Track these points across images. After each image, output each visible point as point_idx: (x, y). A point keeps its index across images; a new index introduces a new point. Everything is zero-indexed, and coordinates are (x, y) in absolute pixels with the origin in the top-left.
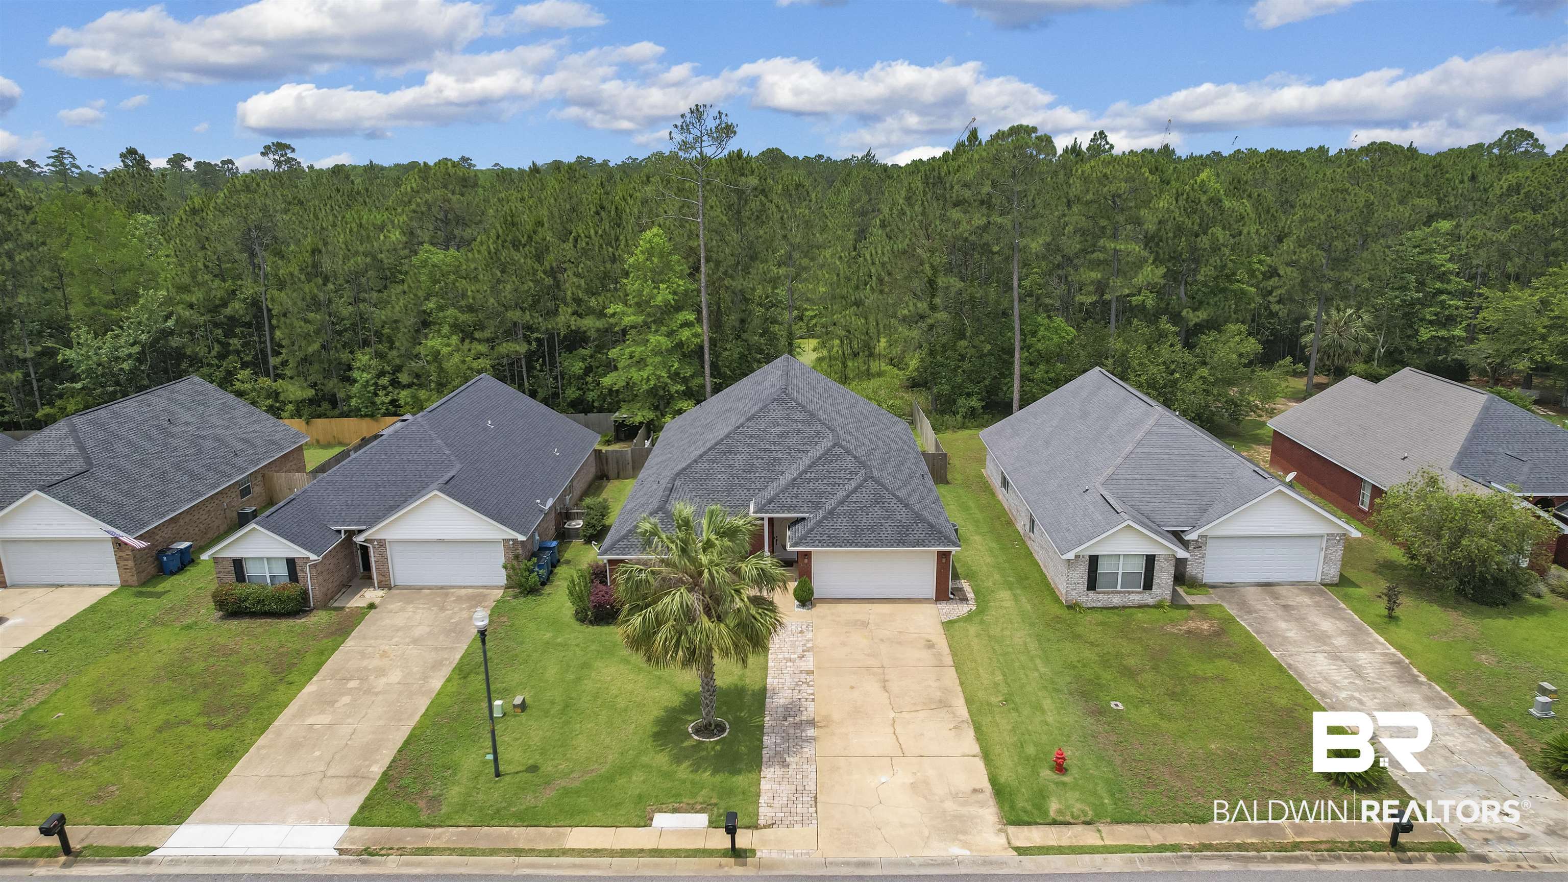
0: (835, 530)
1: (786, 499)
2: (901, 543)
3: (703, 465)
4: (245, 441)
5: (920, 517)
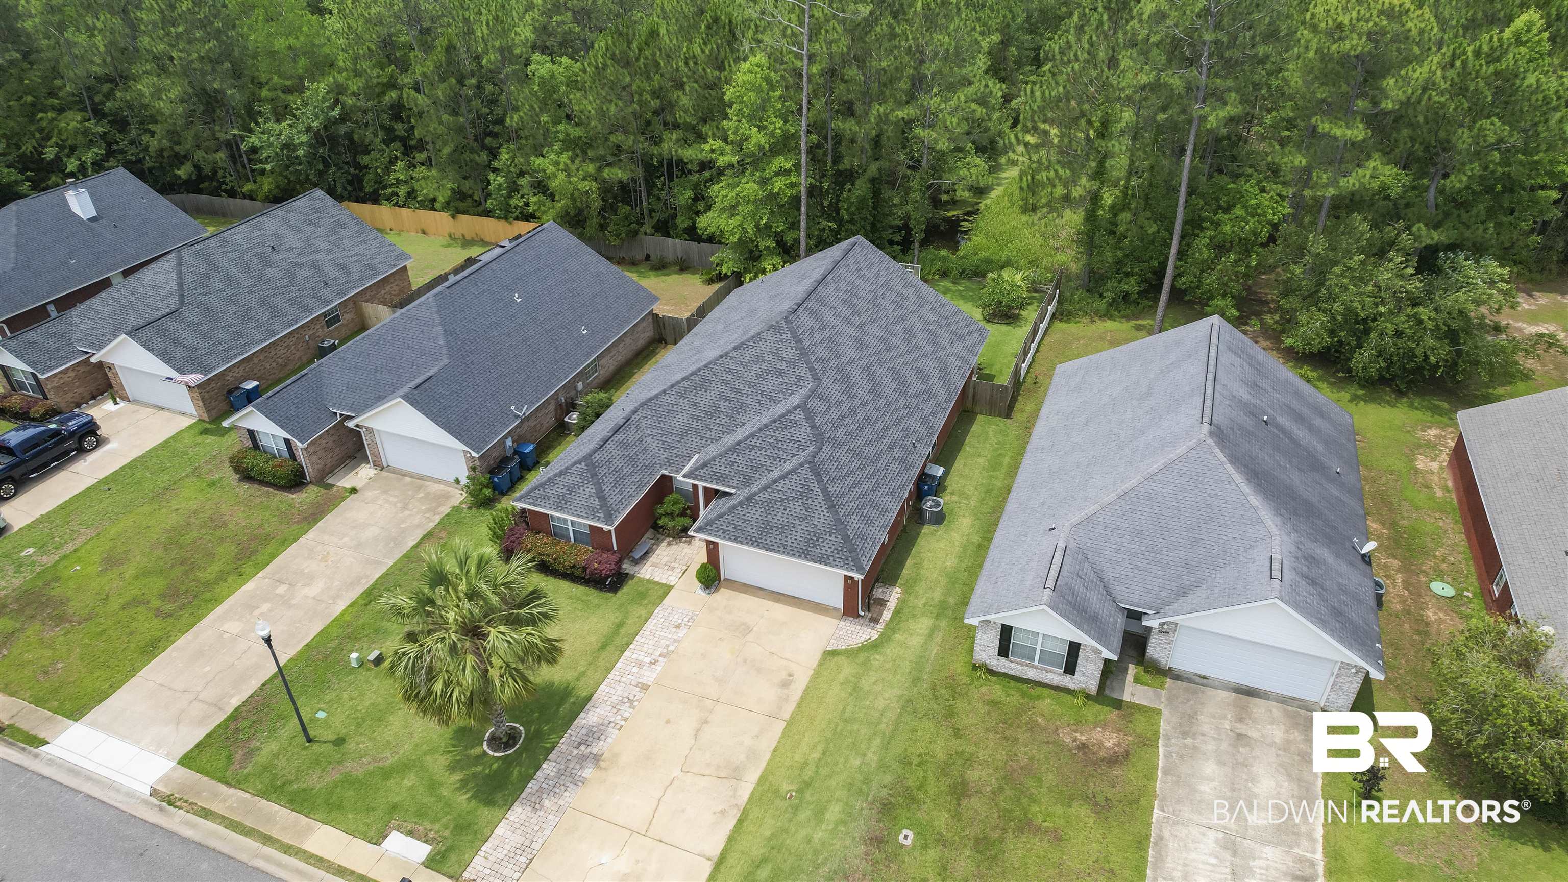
0: (745, 520)
1: (720, 467)
2: (805, 554)
3: (670, 399)
4: (342, 267)
5: (840, 525)
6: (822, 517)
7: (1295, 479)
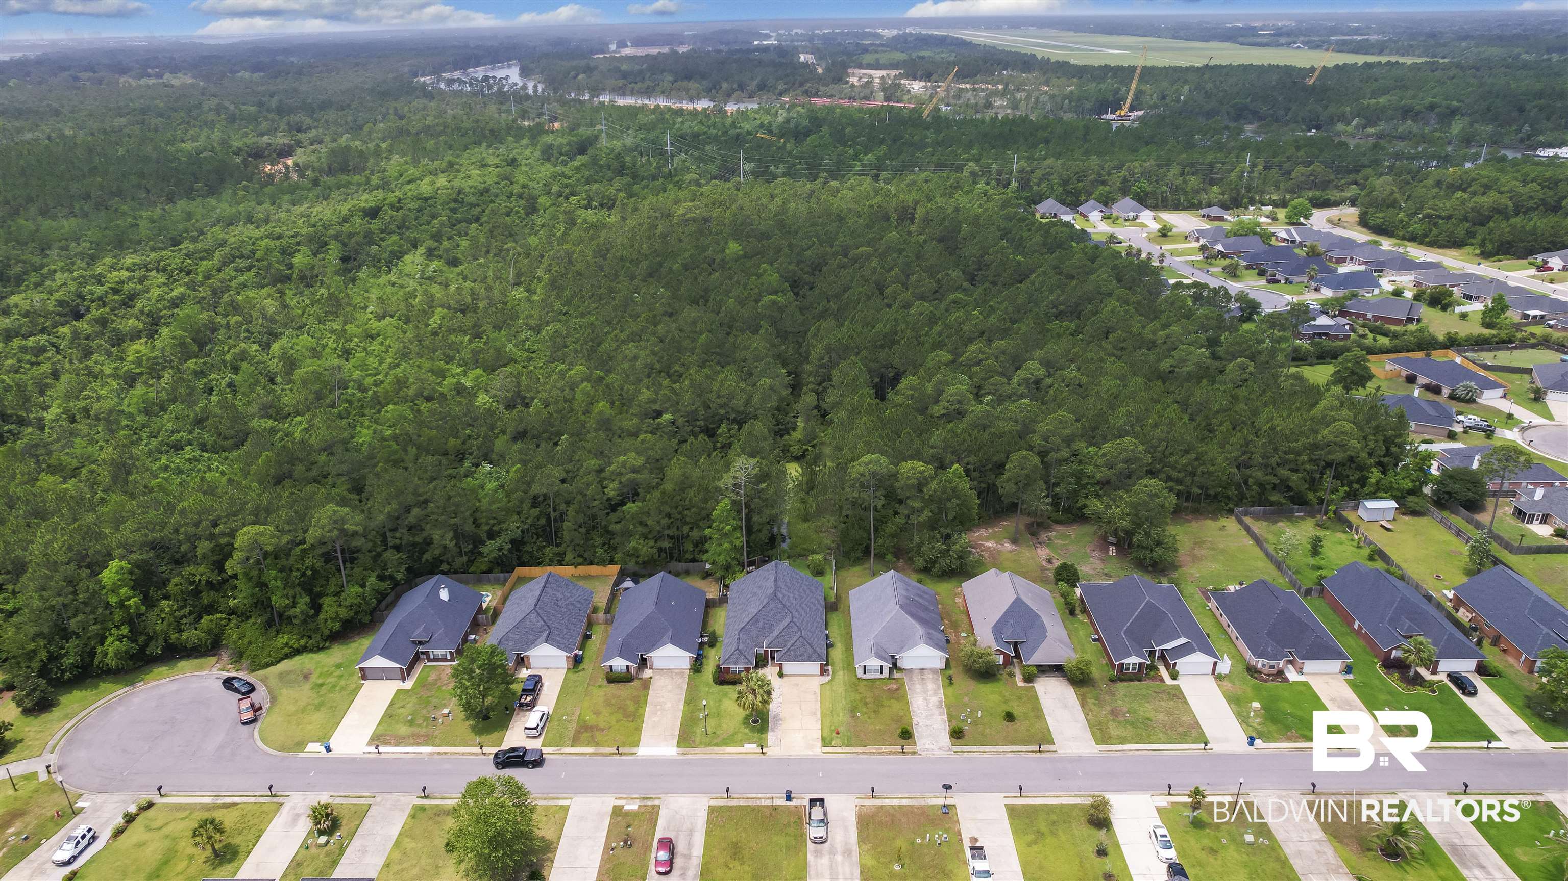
0: (790, 656)
1: (775, 643)
2: (809, 660)
3: (749, 627)
4: (579, 602)
5: (815, 651)
6: (810, 650)
7: (922, 614)
